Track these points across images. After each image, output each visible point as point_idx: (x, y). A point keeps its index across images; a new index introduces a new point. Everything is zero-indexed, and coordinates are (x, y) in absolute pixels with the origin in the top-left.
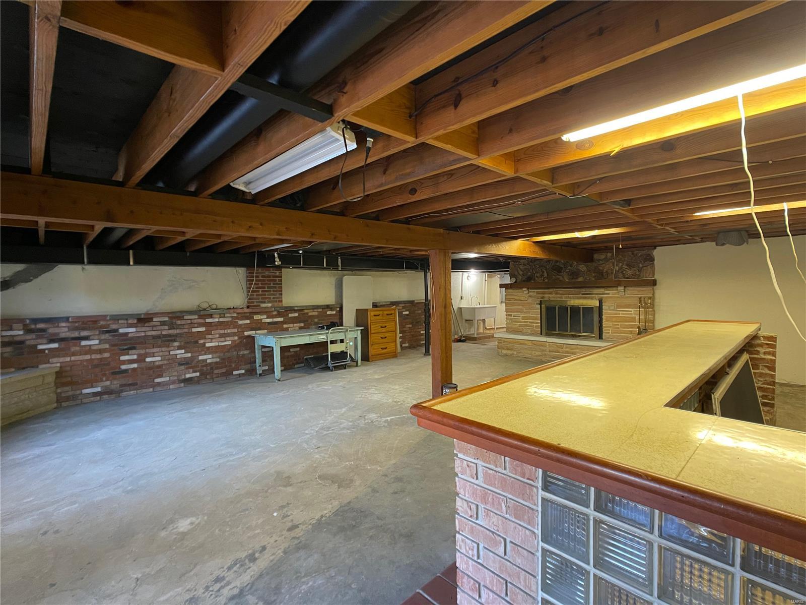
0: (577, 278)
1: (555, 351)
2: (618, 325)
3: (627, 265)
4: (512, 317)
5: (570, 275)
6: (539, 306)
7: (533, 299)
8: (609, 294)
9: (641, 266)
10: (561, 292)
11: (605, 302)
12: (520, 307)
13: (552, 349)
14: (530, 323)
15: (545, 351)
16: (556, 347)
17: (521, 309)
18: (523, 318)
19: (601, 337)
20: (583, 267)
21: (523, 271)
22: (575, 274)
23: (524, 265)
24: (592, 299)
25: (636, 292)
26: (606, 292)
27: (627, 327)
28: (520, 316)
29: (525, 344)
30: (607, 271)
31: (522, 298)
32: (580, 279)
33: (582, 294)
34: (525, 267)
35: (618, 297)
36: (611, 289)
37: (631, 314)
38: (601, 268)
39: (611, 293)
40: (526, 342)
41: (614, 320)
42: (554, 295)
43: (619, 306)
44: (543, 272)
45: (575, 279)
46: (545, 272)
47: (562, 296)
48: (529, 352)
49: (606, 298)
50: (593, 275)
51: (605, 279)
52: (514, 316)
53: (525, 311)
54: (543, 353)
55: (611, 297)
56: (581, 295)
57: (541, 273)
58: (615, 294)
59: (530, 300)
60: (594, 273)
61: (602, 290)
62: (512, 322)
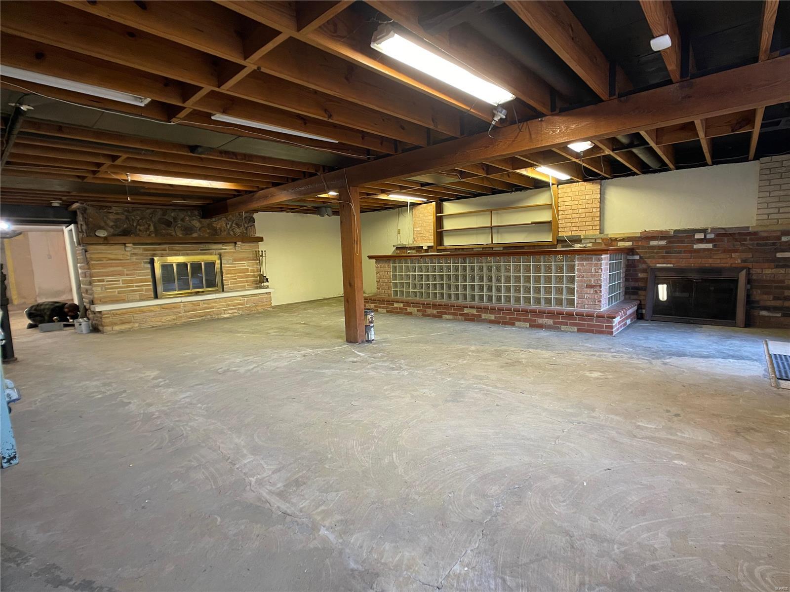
0: (191, 234)
1: (191, 310)
2: (235, 276)
3: (236, 224)
4: (105, 283)
5: (184, 230)
6: (149, 266)
7: (139, 257)
8: (226, 249)
9: (246, 225)
10: (178, 248)
11: (223, 256)
12: (120, 268)
13: (186, 308)
14: (137, 286)
15: (179, 313)
16: (191, 305)
17: (121, 271)
18: (124, 282)
19: (223, 291)
20: (196, 223)
21: (114, 222)
22: (188, 230)
23: (117, 214)
24: (211, 254)
25: (247, 248)
26: (223, 247)
27: (243, 277)
28: (119, 281)
29: (151, 311)
30: (220, 229)
31: (121, 257)
32: (195, 235)
33: (201, 250)
34: (118, 217)
35: (234, 252)
36: (227, 245)
37: (245, 266)
38: (215, 226)
39: (229, 248)
40: (152, 308)
41: (233, 272)
42: (167, 252)
43: (235, 260)
44: (149, 225)
45: (189, 234)
46: (152, 225)
47: (179, 252)
48: (158, 319)
49: (224, 253)
50: (208, 231)
51: (218, 235)
52: (107, 281)
53: (126, 272)
54: (178, 315)
55: (227, 252)
56: (199, 251)
57: (147, 226)
58: (231, 249)
59: (134, 259)
60: (208, 229)
61: (220, 246)
62: (106, 289)
